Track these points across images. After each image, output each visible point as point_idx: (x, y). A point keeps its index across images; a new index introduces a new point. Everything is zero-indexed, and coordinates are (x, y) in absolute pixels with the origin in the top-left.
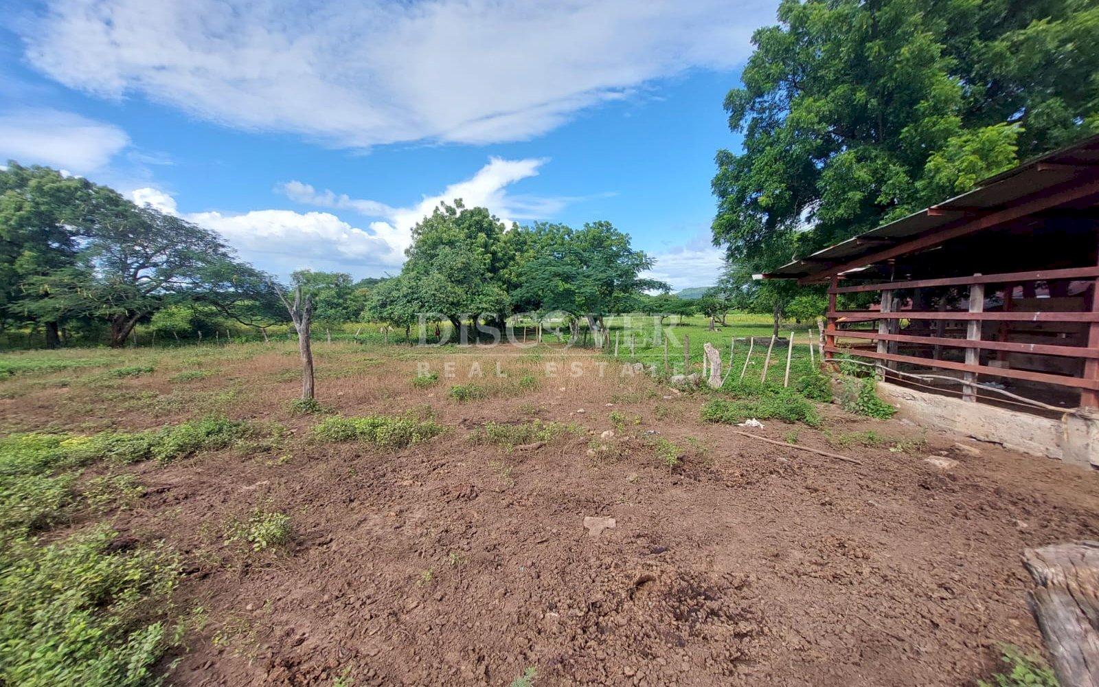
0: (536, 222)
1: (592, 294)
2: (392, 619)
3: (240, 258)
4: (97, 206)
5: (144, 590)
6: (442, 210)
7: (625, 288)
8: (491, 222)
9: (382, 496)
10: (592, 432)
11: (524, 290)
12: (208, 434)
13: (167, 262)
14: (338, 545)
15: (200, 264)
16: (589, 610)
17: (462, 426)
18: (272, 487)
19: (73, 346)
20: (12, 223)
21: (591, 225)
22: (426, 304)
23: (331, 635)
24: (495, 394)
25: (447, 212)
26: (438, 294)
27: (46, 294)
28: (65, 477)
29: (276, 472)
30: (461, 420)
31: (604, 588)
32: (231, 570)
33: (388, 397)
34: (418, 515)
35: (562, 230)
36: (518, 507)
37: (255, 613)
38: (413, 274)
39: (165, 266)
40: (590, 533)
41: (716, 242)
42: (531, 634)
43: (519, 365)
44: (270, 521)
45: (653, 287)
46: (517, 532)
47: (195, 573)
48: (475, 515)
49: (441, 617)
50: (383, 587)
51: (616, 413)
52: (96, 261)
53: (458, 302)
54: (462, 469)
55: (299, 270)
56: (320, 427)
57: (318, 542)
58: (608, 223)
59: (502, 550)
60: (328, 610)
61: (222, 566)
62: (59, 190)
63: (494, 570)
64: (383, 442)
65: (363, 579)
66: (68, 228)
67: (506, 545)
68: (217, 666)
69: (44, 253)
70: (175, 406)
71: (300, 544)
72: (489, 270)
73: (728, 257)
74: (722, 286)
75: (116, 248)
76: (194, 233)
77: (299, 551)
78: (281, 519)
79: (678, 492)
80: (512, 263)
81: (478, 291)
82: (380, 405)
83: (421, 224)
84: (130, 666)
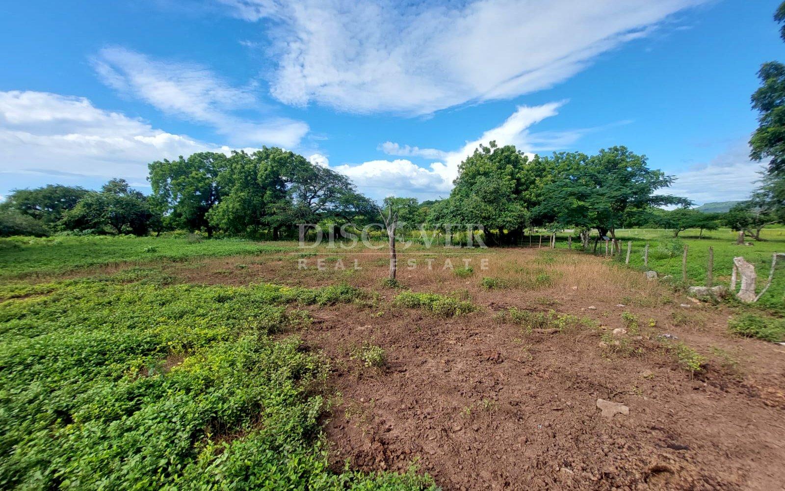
0: (555, 153)
1: (606, 210)
2: (444, 434)
3: (358, 191)
4: (296, 166)
5: (314, 375)
6: (481, 150)
7: (639, 204)
8: (517, 155)
9: (436, 348)
10: (603, 327)
11: (542, 207)
12: (342, 293)
13: (324, 195)
14: (410, 374)
15: (339, 195)
16: (602, 478)
17: (490, 308)
18: (374, 330)
19: (283, 240)
20: (263, 177)
21: (606, 150)
22: (466, 218)
23: (406, 432)
24: (516, 287)
25: (484, 151)
26: (475, 211)
27: (275, 213)
28: (281, 307)
29: (375, 321)
30: (489, 304)
31: (617, 464)
32: (353, 375)
33: (440, 281)
34: (460, 366)
35: (577, 157)
36: (536, 377)
37: (365, 405)
38: (458, 197)
39: (323, 197)
40: (603, 414)
41: (756, 156)
42: (548, 480)
43: (535, 266)
44: (373, 350)
45: (671, 202)
46: (535, 397)
47: (337, 373)
48: (501, 375)
49: (478, 443)
50: (437, 409)
51: (627, 313)
52: (294, 195)
53: (489, 216)
54: (491, 339)
55: (388, 197)
56: (399, 297)
57: (398, 369)
58: (622, 147)
59: (523, 407)
60: (404, 415)
61: (349, 371)
62: (281, 159)
63: (517, 420)
64: (437, 311)
65: (425, 401)
66: (284, 178)
67: (526, 405)
68: (346, 429)
69: (274, 192)
70: (326, 275)
71: (388, 368)
72: (514, 193)
73: (771, 171)
74: (758, 200)
75: (303, 188)
76: (337, 178)
77: (388, 373)
78: (380, 351)
79: (699, 397)
80: (532, 186)
81: (504, 209)
82: (433, 287)
83: (465, 161)
84: (309, 416)
